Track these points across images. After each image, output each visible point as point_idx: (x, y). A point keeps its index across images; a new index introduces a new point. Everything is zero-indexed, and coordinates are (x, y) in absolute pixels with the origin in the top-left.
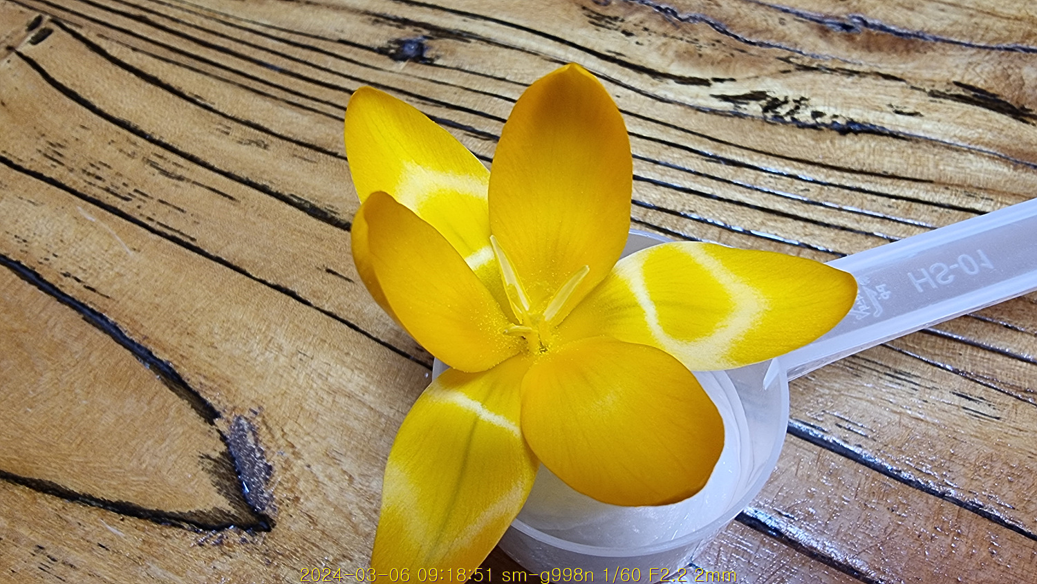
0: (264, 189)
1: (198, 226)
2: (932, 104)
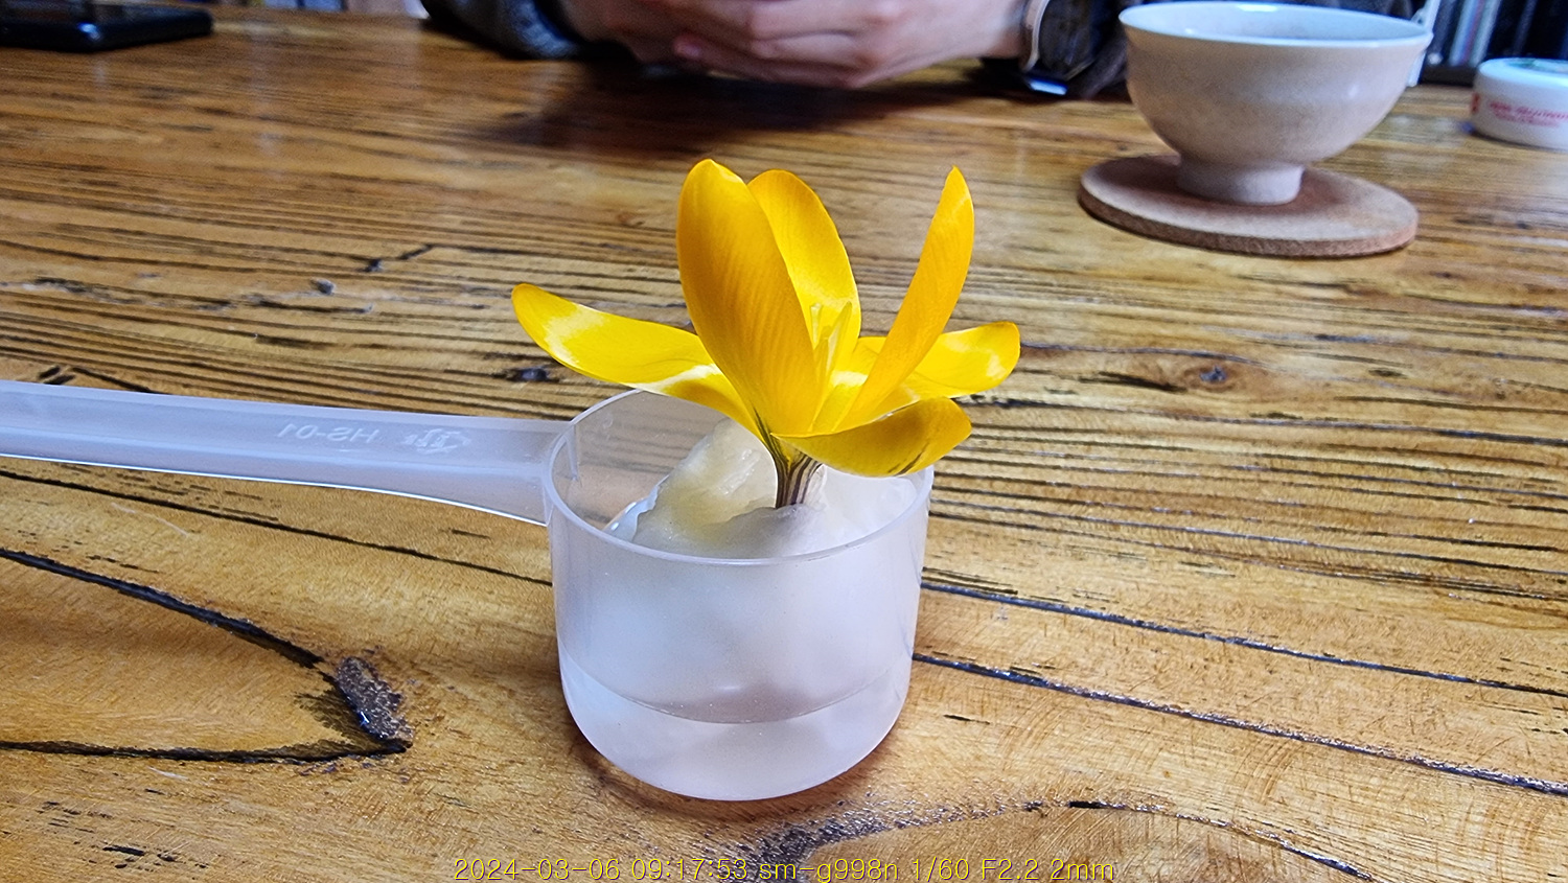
1: (280, 508)
2: (1084, 386)
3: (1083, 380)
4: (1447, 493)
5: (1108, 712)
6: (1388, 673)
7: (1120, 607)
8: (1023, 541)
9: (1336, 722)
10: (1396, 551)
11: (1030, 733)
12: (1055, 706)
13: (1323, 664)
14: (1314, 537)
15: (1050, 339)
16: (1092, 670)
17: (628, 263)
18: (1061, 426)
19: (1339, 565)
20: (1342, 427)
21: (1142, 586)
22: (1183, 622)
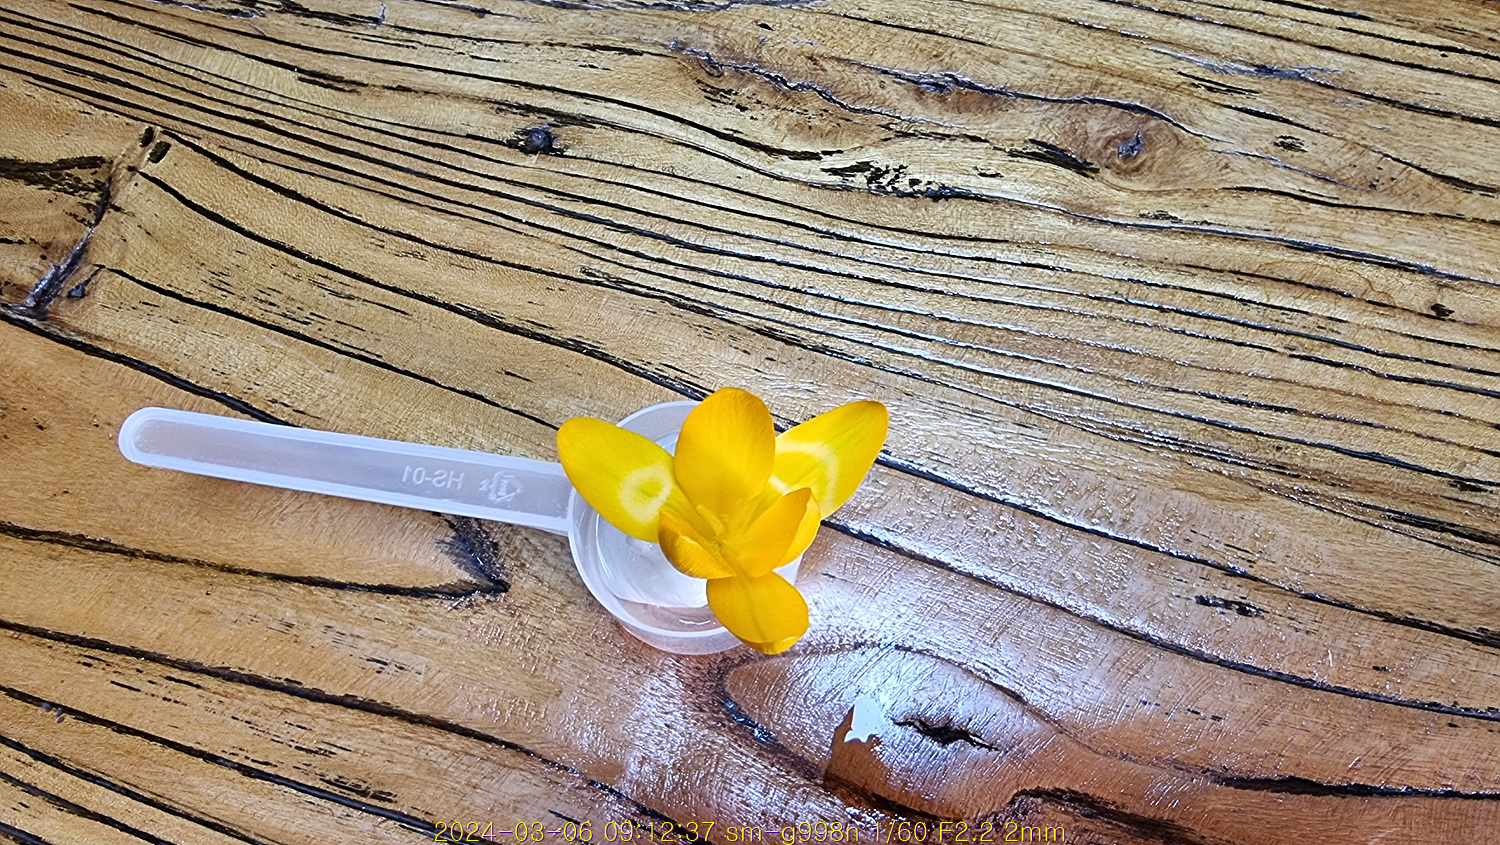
0: (431, 301)
1: (380, 343)
2: (1011, 164)
4: (1250, 336)
5: (921, 572)
7: (956, 471)
8: (908, 395)
10: (1175, 411)
11: (870, 590)
14: (1123, 392)
15: (1002, 75)
20: (1211, 235)
21: (979, 449)
22: (994, 489)
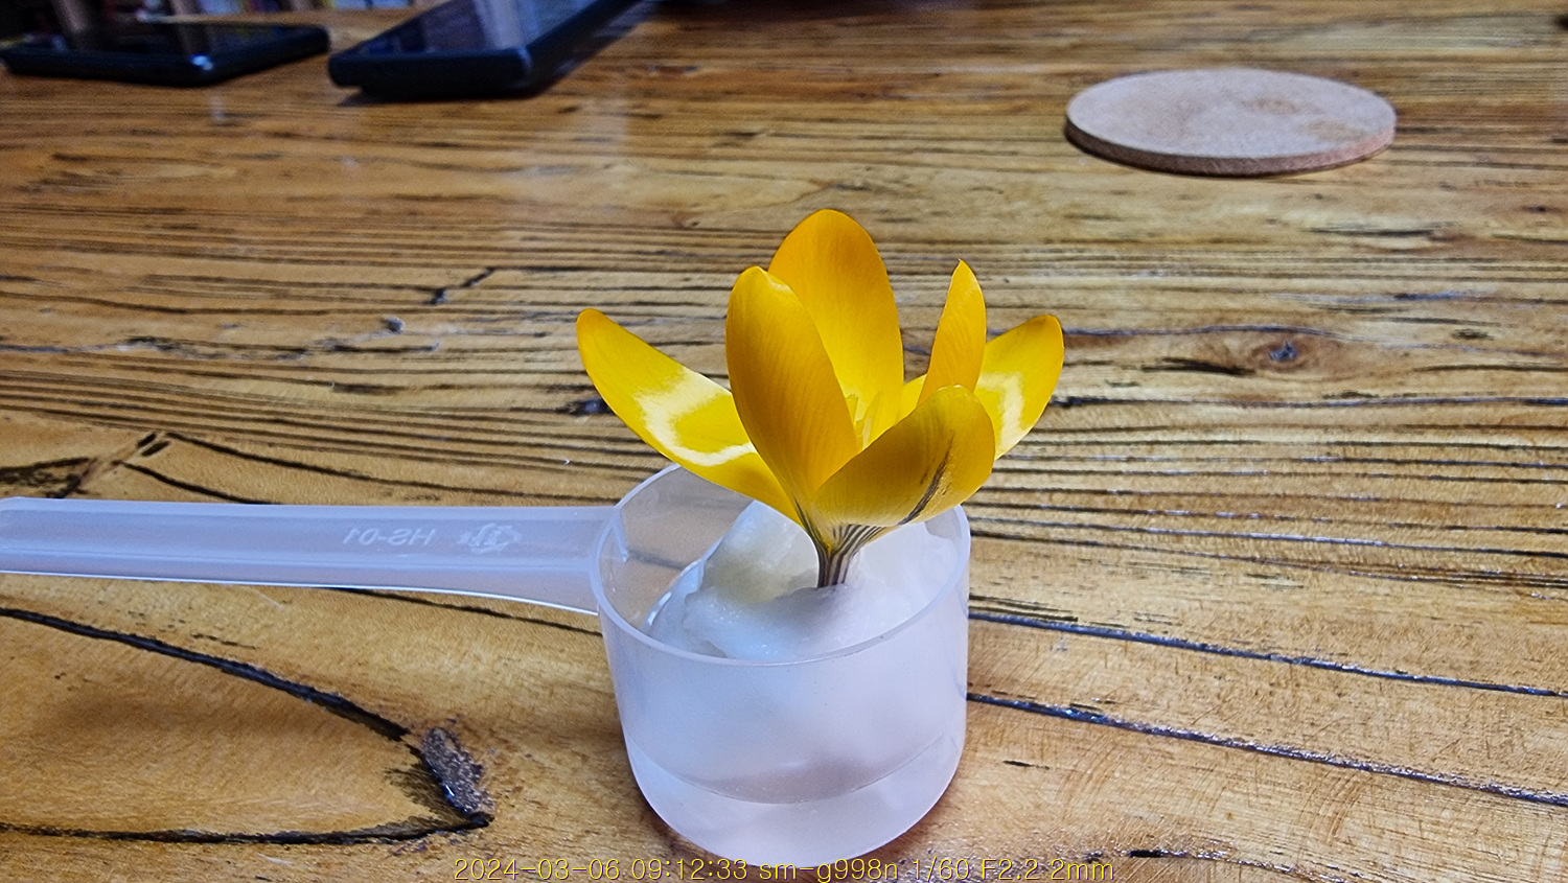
2: (1147, 376)
3: (1146, 369)
4: (1533, 474)
5: (1169, 749)
6: (1464, 691)
7: (1182, 629)
8: (1083, 560)
9: (1407, 749)
10: (1475, 547)
11: (1091, 777)
12: (1115, 745)
13: (1396, 682)
14: (1388, 535)
15: (1112, 324)
16: (1154, 703)
17: (684, 271)
18: (1123, 425)
19: (1413, 568)
20: (1422, 403)
21: (1206, 604)
22: (1248, 643)
